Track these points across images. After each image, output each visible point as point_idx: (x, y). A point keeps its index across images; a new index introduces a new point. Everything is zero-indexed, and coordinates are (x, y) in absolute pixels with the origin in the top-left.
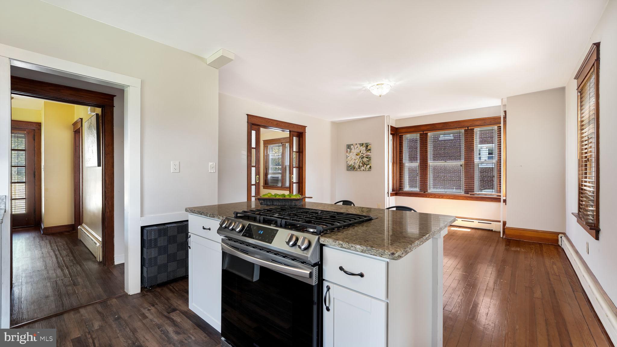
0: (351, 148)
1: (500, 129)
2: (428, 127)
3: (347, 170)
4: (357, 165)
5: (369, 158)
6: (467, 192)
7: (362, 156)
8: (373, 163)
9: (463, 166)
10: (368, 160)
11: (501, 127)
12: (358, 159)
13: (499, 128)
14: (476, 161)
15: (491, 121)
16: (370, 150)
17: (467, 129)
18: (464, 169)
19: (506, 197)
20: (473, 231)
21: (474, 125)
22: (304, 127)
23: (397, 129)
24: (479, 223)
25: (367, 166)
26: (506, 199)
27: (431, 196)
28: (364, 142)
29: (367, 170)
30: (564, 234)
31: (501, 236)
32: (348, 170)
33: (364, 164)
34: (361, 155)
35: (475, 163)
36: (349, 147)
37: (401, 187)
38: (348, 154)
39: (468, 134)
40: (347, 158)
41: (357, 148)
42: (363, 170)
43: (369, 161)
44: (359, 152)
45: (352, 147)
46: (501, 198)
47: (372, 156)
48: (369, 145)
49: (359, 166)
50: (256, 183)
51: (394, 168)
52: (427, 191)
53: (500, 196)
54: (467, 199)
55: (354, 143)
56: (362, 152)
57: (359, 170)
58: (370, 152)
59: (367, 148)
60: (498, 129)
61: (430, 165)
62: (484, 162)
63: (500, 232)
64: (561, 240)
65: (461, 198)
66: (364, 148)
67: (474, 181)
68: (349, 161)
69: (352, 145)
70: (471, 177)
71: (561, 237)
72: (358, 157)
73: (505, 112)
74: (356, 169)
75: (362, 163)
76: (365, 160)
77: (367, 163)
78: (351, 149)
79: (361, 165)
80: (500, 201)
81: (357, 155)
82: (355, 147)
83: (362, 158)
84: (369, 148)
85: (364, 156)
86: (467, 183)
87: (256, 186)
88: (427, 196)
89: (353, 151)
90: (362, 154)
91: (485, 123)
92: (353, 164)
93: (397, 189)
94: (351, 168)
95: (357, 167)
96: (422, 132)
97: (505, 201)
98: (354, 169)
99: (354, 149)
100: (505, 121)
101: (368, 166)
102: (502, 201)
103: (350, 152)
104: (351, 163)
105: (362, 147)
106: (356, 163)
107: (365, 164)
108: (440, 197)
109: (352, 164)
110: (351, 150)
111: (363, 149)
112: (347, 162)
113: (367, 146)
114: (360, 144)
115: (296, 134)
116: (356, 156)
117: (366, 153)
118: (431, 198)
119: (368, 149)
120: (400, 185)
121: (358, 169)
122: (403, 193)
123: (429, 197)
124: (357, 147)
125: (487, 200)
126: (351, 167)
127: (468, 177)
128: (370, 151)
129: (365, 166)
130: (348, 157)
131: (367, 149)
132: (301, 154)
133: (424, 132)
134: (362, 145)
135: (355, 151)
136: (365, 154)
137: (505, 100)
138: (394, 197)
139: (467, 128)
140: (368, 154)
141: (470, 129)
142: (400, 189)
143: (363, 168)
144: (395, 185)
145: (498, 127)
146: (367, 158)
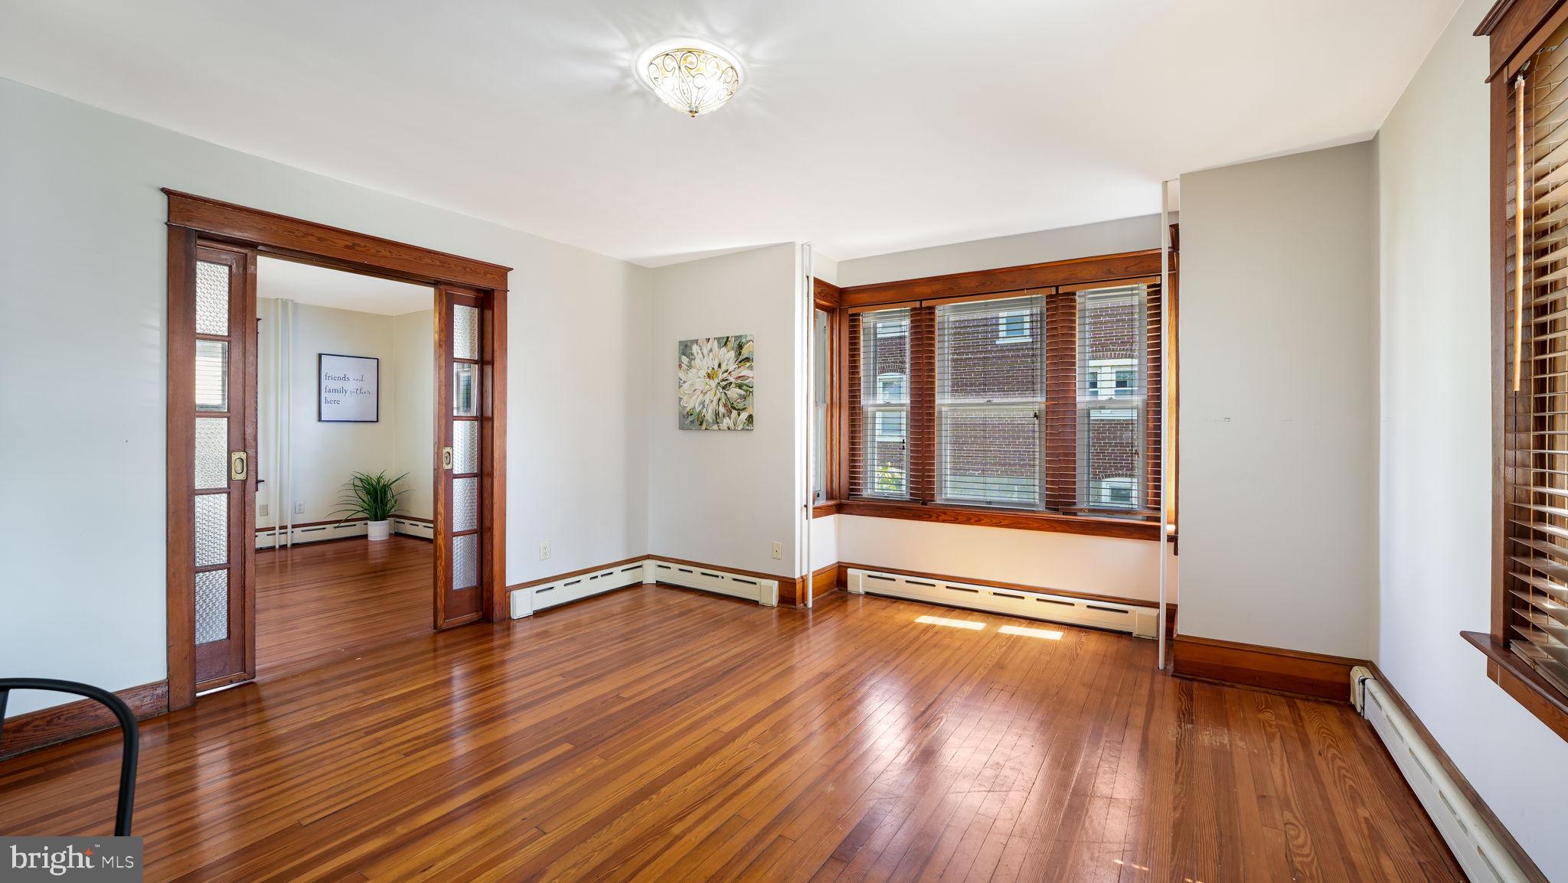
0: (692, 354)
1: (1159, 292)
2: (936, 287)
3: (680, 429)
4: (710, 411)
5: (744, 387)
6: (1052, 505)
7: (723, 380)
8: (759, 406)
9: (1043, 414)
10: (743, 393)
11: (1160, 285)
12: (713, 392)
13: (1155, 291)
14: (1082, 399)
15: (1127, 268)
16: (747, 359)
17: (1054, 292)
18: (1043, 428)
19: (1176, 523)
20: (1072, 637)
21: (1075, 281)
22: (502, 272)
23: (842, 292)
24: (1091, 610)
25: (739, 415)
26: (1176, 531)
27: (943, 517)
28: (732, 333)
29: (741, 427)
30: (1371, 666)
31: (1161, 665)
32: (682, 427)
33: (731, 407)
34: (721, 377)
35: (1079, 406)
36: (685, 348)
37: (855, 484)
38: (682, 375)
39: (1056, 308)
40: (680, 387)
41: (711, 354)
42: (729, 429)
43: (744, 398)
44: (716, 368)
45: (695, 348)
46: (1159, 528)
47: (755, 381)
48: (748, 342)
49: (717, 414)
50: (229, 483)
51: (834, 420)
52: (934, 501)
53: (1158, 520)
54: (1052, 526)
55: (702, 337)
56: (724, 367)
57: (715, 427)
58: (751, 368)
59: (740, 353)
60: (1149, 294)
61: (940, 412)
62: (1107, 406)
63: (1155, 642)
64: (1361, 690)
65: (1035, 525)
66: (732, 354)
67: (1074, 469)
68: (685, 398)
69: (696, 342)
70: (1066, 455)
71: (1363, 681)
72: (713, 383)
73: (1175, 229)
74: (708, 425)
75: (725, 405)
76: (734, 393)
77: (740, 406)
78: (691, 357)
79: (722, 410)
80: (1158, 539)
81: (709, 376)
82: (705, 351)
83: (724, 388)
84: (745, 353)
85: (732, 379)
86: (1053, 476)
87: (229, 494)
88: (931, 517)
89: (697, 362)
90: (726, 374)
91: (1110, 272)
92: (697, 406)
93: (841, 491)
94: (692, 421)
95: (709, 416)
96: (917, 304)
97: (1173, 539)
98: (701, 424)
99: (702, 356)
100: (1174, 268)
101: (744, 415)
102: (1163, 537)
103: (690, 367)
104: (692, 403)
105: (724, 349)
106: (706, 404)
107: (735, 408)
108: (970, 519)
109: (694, 408)
110: (691, 360)
111: (728, 356)
112: (680, 399)
113: (740, 347)
114: (718, 339)
115: (471, 295)
116: (707, 380)
117: (737, 371)
118: (944, 521)
119: (742, 354)
120: (852, 478)
121: (713, 424)
122: (859, 506)
123: (937, 521)
124: (711, 350)
125: (1113, 531)
126: (691, 419)
127: (1058, 455)
128: (748, 364)
129: (735, 413)
130: (685, 382)
131: (741, 358)
132: (488, 369)
133: (925, 304)
134: (724, 342)
135: (703, 363)
136: (735, 374)
137: (1175, 187)
138: (831, 520)
139: (1054, 289)
140: (744, 372)
141: (1062, 294)
142: (853, 490)
143: (726, 421)
144: (834, 478)
145: (1149, 287)
146: (740, 386)
